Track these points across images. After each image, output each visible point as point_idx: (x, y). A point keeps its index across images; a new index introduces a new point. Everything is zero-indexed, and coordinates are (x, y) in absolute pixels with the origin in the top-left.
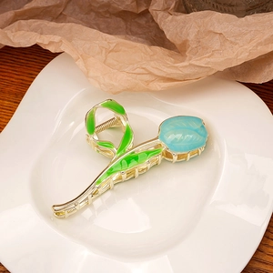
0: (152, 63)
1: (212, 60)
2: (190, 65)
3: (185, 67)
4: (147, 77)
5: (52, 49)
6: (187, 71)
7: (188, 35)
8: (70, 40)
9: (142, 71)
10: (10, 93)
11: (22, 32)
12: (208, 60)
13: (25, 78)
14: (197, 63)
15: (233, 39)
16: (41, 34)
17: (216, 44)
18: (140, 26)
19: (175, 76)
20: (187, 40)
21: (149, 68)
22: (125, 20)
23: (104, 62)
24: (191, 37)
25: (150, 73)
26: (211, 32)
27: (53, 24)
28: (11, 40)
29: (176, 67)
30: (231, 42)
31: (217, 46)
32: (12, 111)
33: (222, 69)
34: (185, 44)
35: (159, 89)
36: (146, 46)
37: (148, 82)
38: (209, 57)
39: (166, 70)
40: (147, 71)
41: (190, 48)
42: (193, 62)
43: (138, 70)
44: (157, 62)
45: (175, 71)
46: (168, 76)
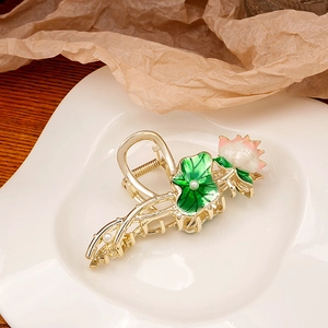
0: (210, 74)
1: (286, 66)
2: (259, 73)
4: (204, 92)
5: (83, 60)
6: (255, 82)
7: (254, 40)
8: (106, 48)
9: (197, 84)
11: (43, 42)
12: (282, 66)
14: (269, 71)
15: (312, 41)
16: (69, 41)
17: (291, 46)
19: (240, 90)
20: (253, 47)
21: (206, 79)
22: (172, 35)
23: (149, 74)
24: (259, 42)
25: (207, 87)
26: (283, 33)
28: (29, 51)
29: (241, 78)
30: (311, 45)
31: (292, 50)
33: (299, 78)
34: (250, 52)
35: (219, 106)
36: (202, 58)
37: (205, 98)
38: (282, 63)
39: (227, 81)
40: (204, 83)
41: (257, 57)
42: (263, 69)
43: (192, 83)
44: (217, 73)
45: (239, 82)
46: (231, 90)
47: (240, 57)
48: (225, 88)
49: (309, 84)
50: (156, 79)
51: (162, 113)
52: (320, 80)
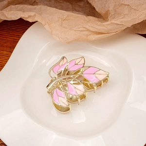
0: (89, 24)
1: (124, 20)
2: (111, 23)
3: (109, 24)
4: (87, 33)
5: (30, 20)
6: (110, 27)
7: (109, 7)
8: (40, 14)
9: (83, 29)
10: (7, 47)
11: (12, 12)
12: (122, 20)
13: (15, 38)
14: (116, 22)
15: (135, 8)
16: (24, 12)
17: (126, 10)
18: (80, 7)
19: (103, 31)
20: (109, 11)
21: (87, 27)
22: (72, 4)
23: (61, 26)
24: (111, 8)
25: (88, 30)
26: (122, 4)
27: (30, 7)
28: (6, 17)
30: (135, 10)
31: (126, 12)
32: (8, 57)
33: (130, 25)
34: (107, 13)
35: (94, 39)
36: (85, 16)
37: (87, 35)
38: (122, 18)
39: (97, 27)
40: (86, 28)
41: (110, 15)
42: (113, 21)
43: (81, 29)
44: (92, 23)
45: (102, 28)
46: (99, 31)
47: (103, 15)
48: (96, 30)
49: (134, 27)
50: (64, 27)
51: (68, 43)
52: (139, 25)
